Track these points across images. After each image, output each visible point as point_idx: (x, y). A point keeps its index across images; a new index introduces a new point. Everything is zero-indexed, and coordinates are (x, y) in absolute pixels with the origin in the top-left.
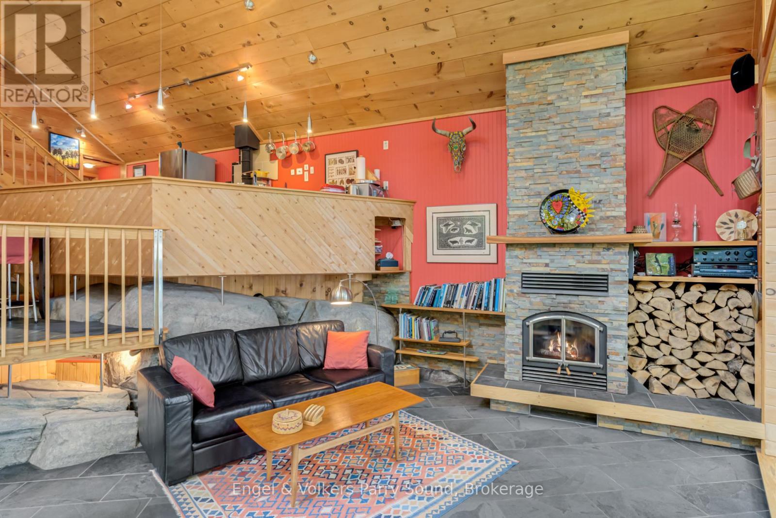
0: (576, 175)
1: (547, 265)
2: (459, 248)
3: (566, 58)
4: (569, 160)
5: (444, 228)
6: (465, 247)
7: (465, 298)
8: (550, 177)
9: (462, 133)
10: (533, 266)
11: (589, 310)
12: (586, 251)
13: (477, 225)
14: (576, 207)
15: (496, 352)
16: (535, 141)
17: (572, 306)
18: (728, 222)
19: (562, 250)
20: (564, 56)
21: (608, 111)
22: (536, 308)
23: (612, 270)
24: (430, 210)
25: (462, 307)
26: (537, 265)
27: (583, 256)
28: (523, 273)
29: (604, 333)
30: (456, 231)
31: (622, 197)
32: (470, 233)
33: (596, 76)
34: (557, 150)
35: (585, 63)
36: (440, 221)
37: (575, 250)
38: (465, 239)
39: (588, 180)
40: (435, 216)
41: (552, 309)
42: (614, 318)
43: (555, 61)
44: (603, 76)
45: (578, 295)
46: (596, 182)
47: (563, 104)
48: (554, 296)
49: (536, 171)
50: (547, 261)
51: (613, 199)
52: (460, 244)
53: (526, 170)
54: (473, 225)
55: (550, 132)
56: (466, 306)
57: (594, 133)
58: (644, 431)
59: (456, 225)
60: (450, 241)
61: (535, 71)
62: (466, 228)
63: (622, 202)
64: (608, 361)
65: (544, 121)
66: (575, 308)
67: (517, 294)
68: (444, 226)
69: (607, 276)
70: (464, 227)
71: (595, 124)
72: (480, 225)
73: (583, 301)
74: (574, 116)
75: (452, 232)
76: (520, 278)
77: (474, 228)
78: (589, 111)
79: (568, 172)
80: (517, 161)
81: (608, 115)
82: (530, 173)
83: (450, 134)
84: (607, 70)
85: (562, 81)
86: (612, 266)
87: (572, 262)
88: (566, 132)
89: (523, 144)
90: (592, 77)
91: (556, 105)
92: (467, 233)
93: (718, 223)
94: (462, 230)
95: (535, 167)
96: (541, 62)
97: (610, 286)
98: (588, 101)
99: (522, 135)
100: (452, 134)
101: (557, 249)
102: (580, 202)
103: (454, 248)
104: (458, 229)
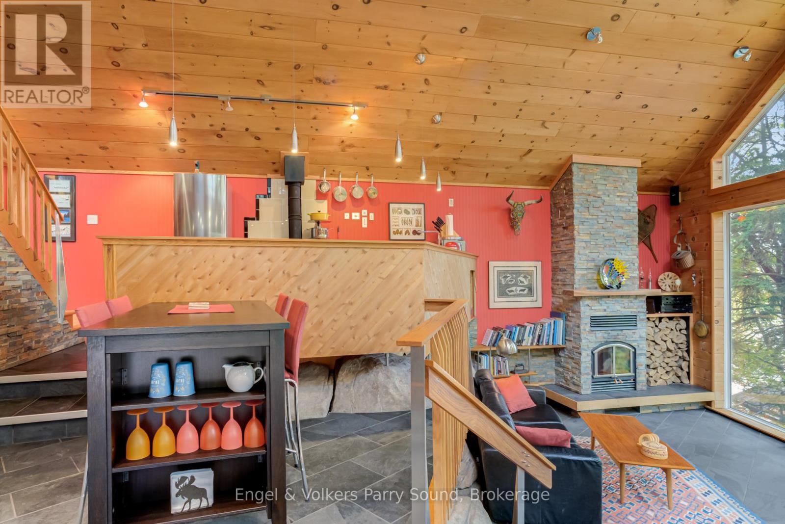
0: (613, 248)
1: (605, 310)
2: (514, 296)
3: (608, 167)
4: (610, 238)
5: (503, 280)
6: (519, 295)
7: (531, 336)
8: (599, 248)
9: (524, 204)
10: (597, 311)
11: (627, 339)
12: (626, 301)
13: (527, 278)
14: (616, 271)
15: (544, 376)
16: (591, 222)
17: (619, 337)
18: (663, 279)
19: (613, 300)
20: (606, 166)
21: (629, 208)
22: (599, 340)
23: (639, 312)
24: (492, 264)
25: (529, 344)
26: (599, 310)
27: (624, 304)
28: (591, 317)
29: (635, 353)
30: (513, 282)
31: (637, 265)
32: (523, 284)
33: (624, 184)
34: (603, 230)
35: (617, 174)
36: (500, 273)
37: (620, 300)
38: (519, 289)
39: (620, 252)
40: (496, 269)
41: (608, 340)
42: (640, 342)
43: (601, 168)
44: (627, 184)
45: (622, 330)
46: (624, 254)
47: (606, 198)
48: (610, 331)
49: (592, 243)
50: (605, 308)
51: (632, 265)
52: (515, 293)
53: (585, 242)
54: (525, 277)
55: (599, 217)
56: (532, 343)
57: (622, 222)
58: (661, 411)
59: (512, 278)
60: (508, 291)
61: (590, 171)
62: (520, 280)
63: (637, 268)
64: (637, 371)
65: (596, 209)
66: (621, 338)
67: (588, 332)
68: (503, 278)
69: (636, 316)
70: (519, 279)
71: (623, 215)
72: (530, 278)
73: (625, 334)
74: (612, 208)
75: (509, 283)
76: (589, 320)
77: (526, 280)
78: (620, 206)
79: (610, 246)
80: (580, 235)
81: (630, 211)
82: (589, 245)
83: (515, 204)
84: (628, 181)
85: (606, 183)
86: (639, 310)
87: (618, 308)
88: (608, 219)
89: (585, 223)
90: (621, 184)
91: (603, 199)
92: (521, 284)
93: (659, 280)
94: (517, 281)
95: (591, 240)
96: (594, 166)
97: (638, 322)
98: (619, 199)
99: (583, 216)
100: (516, 204)
101: (610, 299)
102: (620, 267)
103: (510, 296)
104: (514, 281)
